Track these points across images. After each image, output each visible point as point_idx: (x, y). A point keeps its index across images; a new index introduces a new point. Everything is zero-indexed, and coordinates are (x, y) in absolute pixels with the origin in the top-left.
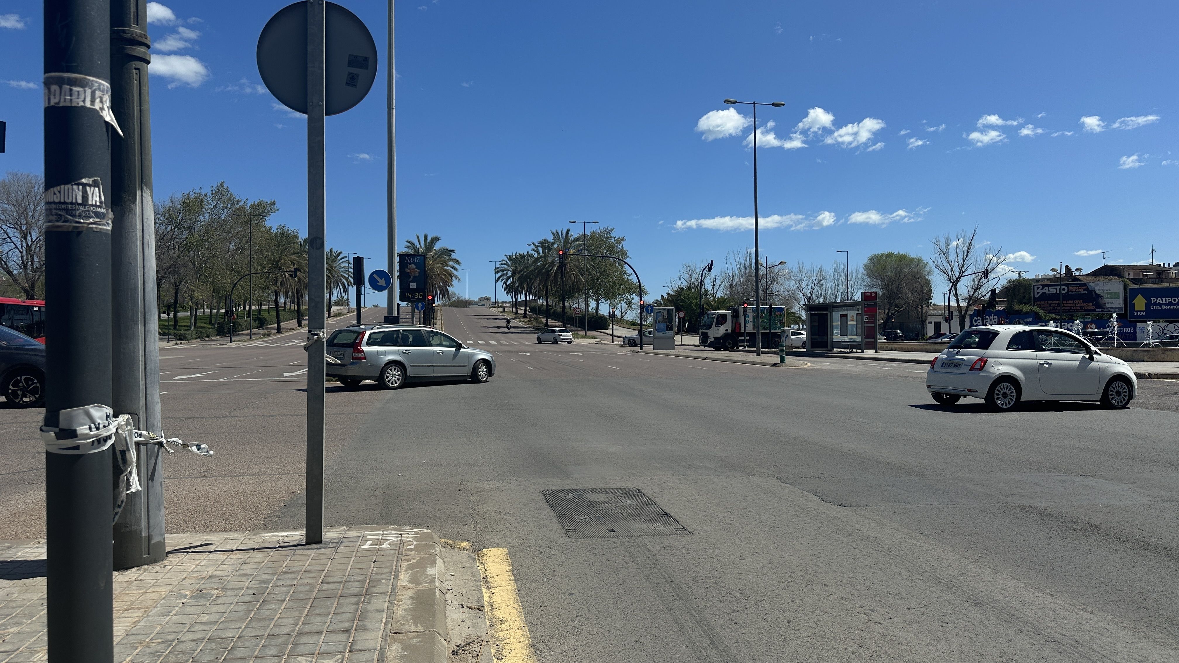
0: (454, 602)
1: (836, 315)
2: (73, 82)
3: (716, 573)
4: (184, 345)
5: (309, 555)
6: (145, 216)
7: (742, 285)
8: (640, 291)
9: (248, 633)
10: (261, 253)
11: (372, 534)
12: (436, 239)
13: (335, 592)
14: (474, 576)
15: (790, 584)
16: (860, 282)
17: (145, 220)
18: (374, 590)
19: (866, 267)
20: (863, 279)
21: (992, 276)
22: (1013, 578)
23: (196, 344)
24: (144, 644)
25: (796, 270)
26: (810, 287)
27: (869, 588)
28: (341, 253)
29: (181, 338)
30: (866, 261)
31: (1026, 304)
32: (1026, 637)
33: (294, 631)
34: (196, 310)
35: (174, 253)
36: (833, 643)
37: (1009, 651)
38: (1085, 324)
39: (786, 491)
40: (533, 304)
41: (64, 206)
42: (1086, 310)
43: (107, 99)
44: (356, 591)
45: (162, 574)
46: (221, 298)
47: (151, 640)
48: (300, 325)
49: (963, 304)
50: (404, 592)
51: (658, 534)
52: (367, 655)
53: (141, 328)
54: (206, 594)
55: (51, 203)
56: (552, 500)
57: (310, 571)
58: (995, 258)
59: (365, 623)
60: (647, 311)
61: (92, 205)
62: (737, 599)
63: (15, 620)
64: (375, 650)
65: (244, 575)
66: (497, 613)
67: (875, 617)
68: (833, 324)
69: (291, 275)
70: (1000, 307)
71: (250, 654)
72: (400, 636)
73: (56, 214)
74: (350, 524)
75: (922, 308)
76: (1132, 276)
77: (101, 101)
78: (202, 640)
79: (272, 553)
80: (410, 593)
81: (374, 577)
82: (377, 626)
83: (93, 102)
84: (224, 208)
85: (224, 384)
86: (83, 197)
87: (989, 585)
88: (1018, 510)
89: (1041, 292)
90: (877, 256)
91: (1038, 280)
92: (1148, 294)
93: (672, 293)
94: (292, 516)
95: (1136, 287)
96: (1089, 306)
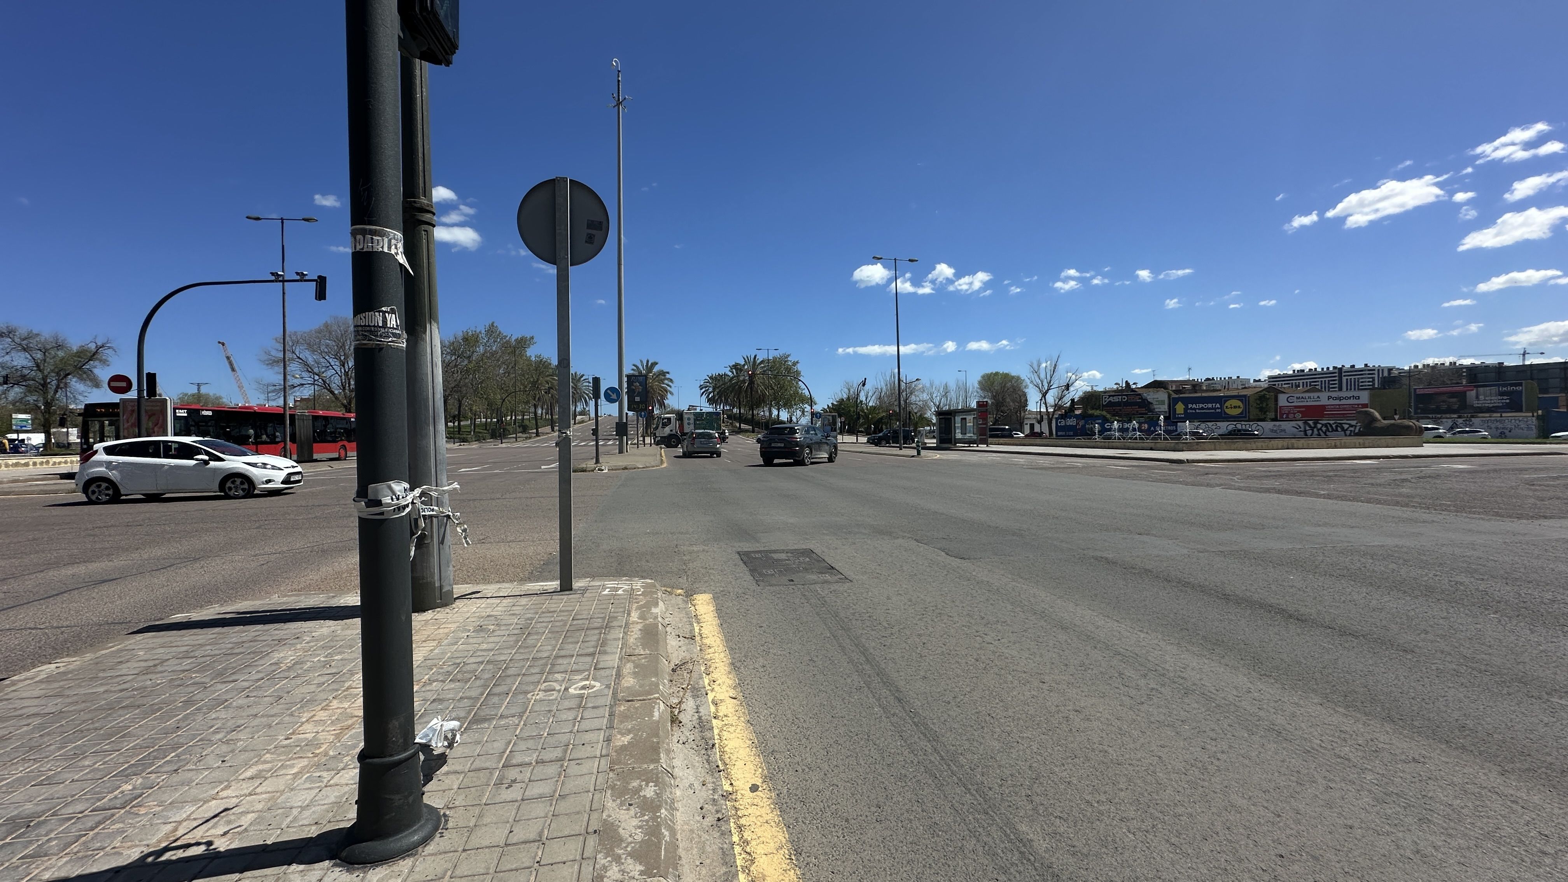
0: (673, 634)
1: (958, 419)
2: (374, 233)
3: (869, 609)
4: (466, 446)
5: (563, 599)
6: (433, 344)
7: (888, 397)
8: (811, 401)
9: (517, 657)
10: (523, 375)
11: (610, 584)
12: (655, 364)
13: (583, 626)
14: (687, 614)
15: (925, 616)
16: (975, 394)
17: (433, 347)
18: (612, 624)
19: (980, 383)
20: (977, 392)
21: (1071, 389)
22: (1090, 609)
23: (475, 445)
24: (438, 666)
25: (928, 385)
26: (938, 398)
27: (983, 618)
28: (583, 375)
29: (464, 440)
30: (979, 378)
31: (1097, 409)
32: (1099, 652)
33: (551, 655)
34: (475, 419)
35: (457, 376)
36: (956, 658)
37: (1087, 662)
38: (1140, 423)
39: (922, 549)
40: (729, 413)
41: (368, 328)
42: (1140, 414)
43: (400, 245)
44: (599, 625)
45: (451, 615)
46: (493, 410)
47: (443, 663)
48: (553, 430)
49: (1051, 410)
50: (635, 626)
51: (826, 582)
52: (608, 672)
53: (432, 428)
54: (485, 629)
55: (358, 326)
56: (745, 559)
57: (563, 611)
58: (1074, 376)
59: (606, 648)
60: (817, 417)
61: (390, 328)
62: (885, 628)
63: (339, 650)
64: (614, 668)
65: (513, 614)
66: (705, 641)
67: (988, 639)
68: (956, 425)
69: (546, 393)
70: (1078, 412)
71: (519, 672)
72: (633, 658)
73: (363, 335)
74: (593, 577)
75: (1020, 414)
76: (1174, 388)
77: (396, 248)
78: (482, 663)
79: (535, 598)
80: (639, 626)
81: (611, 615)
82: (615, 650)
83: (389, 248)
84: (495, 342)
85: (497, 474)
86: (383, 321)
87: (1072, 614)
88: (1092, 560)
89: (1108, 400)
90: (987, 375)
91: (1105, 392)
92: (1186, 401)
93: (835, 403)
94: (549, 572)
95: (1177, 396)
96: (1143, 410)
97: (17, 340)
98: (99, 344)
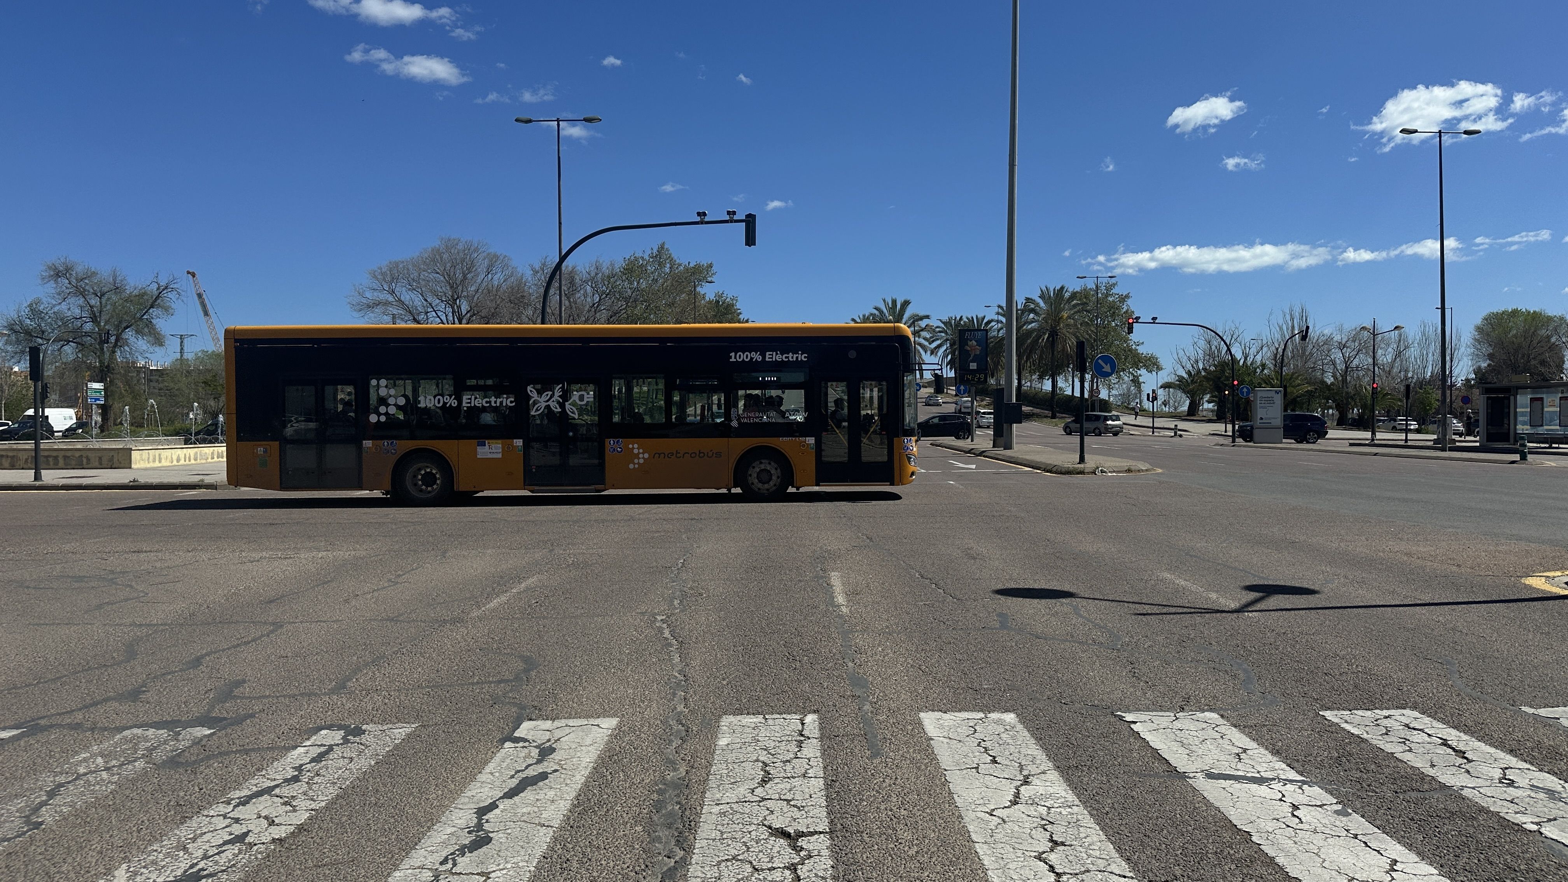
1: (1525, 399)
68: (1518, 410)
97: (74, 282)
98: (163, 284)
